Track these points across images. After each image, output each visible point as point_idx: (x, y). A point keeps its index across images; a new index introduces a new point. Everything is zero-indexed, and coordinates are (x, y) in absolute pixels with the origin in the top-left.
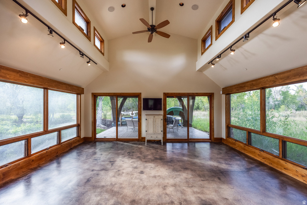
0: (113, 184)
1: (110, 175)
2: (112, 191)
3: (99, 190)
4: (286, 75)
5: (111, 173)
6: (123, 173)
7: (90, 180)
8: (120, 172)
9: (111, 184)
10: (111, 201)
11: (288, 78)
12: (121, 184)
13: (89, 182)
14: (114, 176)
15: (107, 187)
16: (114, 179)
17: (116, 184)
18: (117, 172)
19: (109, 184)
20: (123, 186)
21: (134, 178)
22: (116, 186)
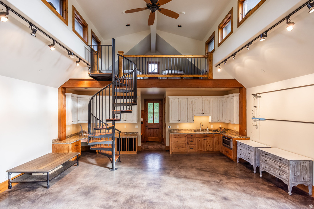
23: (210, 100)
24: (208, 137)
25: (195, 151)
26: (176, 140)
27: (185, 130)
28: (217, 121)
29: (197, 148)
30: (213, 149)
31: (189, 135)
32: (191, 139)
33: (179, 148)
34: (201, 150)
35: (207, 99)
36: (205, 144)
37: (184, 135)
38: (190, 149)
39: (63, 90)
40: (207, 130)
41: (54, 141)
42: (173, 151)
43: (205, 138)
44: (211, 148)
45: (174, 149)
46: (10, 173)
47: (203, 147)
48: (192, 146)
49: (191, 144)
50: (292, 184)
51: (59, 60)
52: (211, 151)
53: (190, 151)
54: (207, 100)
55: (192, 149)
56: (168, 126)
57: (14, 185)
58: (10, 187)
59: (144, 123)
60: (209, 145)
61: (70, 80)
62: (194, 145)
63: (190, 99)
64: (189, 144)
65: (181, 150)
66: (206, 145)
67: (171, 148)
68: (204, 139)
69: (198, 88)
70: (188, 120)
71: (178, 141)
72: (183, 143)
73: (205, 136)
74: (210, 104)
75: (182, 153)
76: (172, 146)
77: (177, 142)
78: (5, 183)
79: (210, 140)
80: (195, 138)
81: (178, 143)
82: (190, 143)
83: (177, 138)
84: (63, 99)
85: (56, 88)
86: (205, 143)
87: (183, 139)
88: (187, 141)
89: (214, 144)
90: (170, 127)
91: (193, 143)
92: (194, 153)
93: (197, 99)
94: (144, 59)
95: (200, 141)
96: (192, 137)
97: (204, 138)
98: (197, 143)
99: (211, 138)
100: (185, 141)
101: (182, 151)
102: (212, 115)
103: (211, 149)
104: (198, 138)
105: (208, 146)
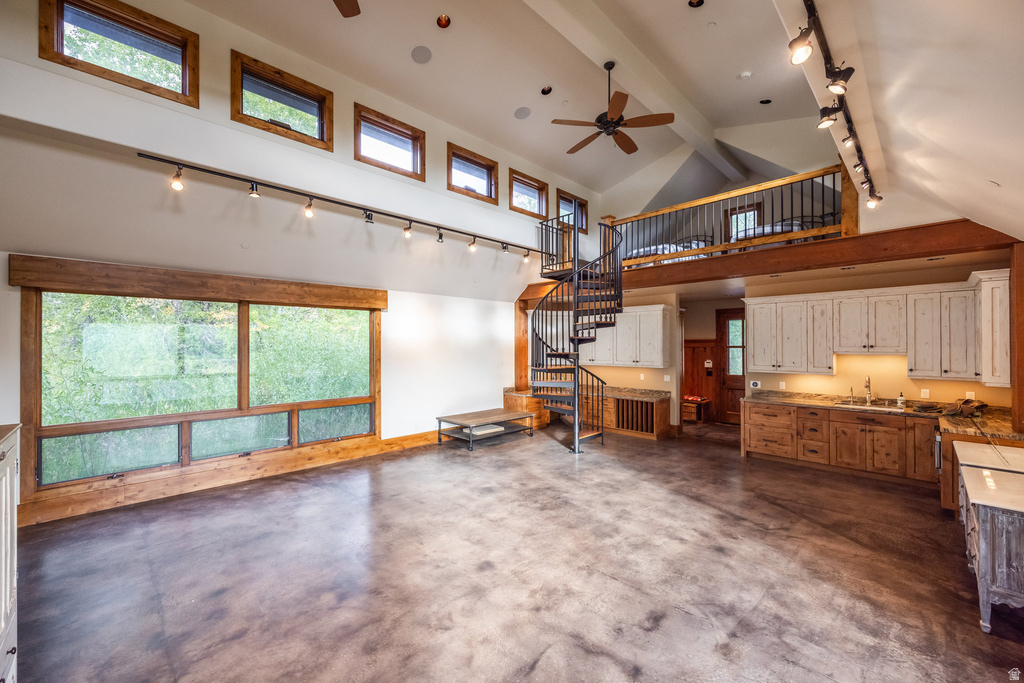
0: (585, 572)
1: (577, 604)
2: (596, 558)
3: (627, 573)
4: (324, 291)
5: (569, 609)
6: (534, 593)
7: (648, 619)
8: (539, 599)
9: (590, 574)
10: (609, 543)
11: (328, 297)
12: (567, 563)
13: (652, 612)
14: (569, 593)
15: (605, 571)
16: (576, 584)
17: (580, 568)
18: (548, 608)
19: (595, 576)
20: (566, 556)
21: (526, 561)
22: (582, 564)
23: (903, 303)
24: (880, 424)
25: (826, 462)
26: (758, 419)
27: (810, 396)
28: (936, 373)
29: (833, 454)
30: (904, 467)
31: (803, 410)
32: (809, 424)
33: (769, 444)
34: (849, 464)
35: (889, 298)
36: (869, 447)
37: (787, 409)
38: (809, 454)
39: (522, 305)
40: (899, 404)
41: (507, 391)
42: (748, 449)
43: (868, 427)
44: (895, 462)
45: (753, 443)
46: (440, 420)
47: (860, 454)
48: (813, 444)
49: (812, 440)
50: (995, 593)
51: (496, 259)
52: (896, 473)
53: (805, 458)
54: (889, 302)
55: (814, 455)
56: (752, 382)
57: (444, 439)
58: (440, 440)
59: (714, 374)
60: (883, 451)
61: (529, 286)
62: (821, 444)
63: (814, 303)
64: (805, 437)
65: (775, 449)
66: (869, 452)
67: (744, 440)
68: (863, 430)
69: (808, 268)
70: (810, 366)
71: (766, 424)
72: (781, 430)
73: (868, 420)
74: (900, 314)
75: (784, 461)
76: (747, 436)
77: (763, 425)
78: (435, 432)
79: (888, 436)
80: (825, 424)
81: (766, 429)
82: (807, 432)
83: (762, 416)
84: (523, 321)
85: (511, 301)
86: (868, 443)
87: (783, 420)
88: (794, 426)
89: (910, 453)
90: (755, 384)
91: (818, 435)
92: (821, 468)
93: (845, 300)
94: (653, 220)
95: (844, 433)
96: (814, 417)
97: (863, 427)
98: (833, 437)
99: (896, 430)
100: (789, 427)
101: (778, 454)
102: (911, 353)
103: (895, 469)
104: (837, 425)
105: (883, 456)
